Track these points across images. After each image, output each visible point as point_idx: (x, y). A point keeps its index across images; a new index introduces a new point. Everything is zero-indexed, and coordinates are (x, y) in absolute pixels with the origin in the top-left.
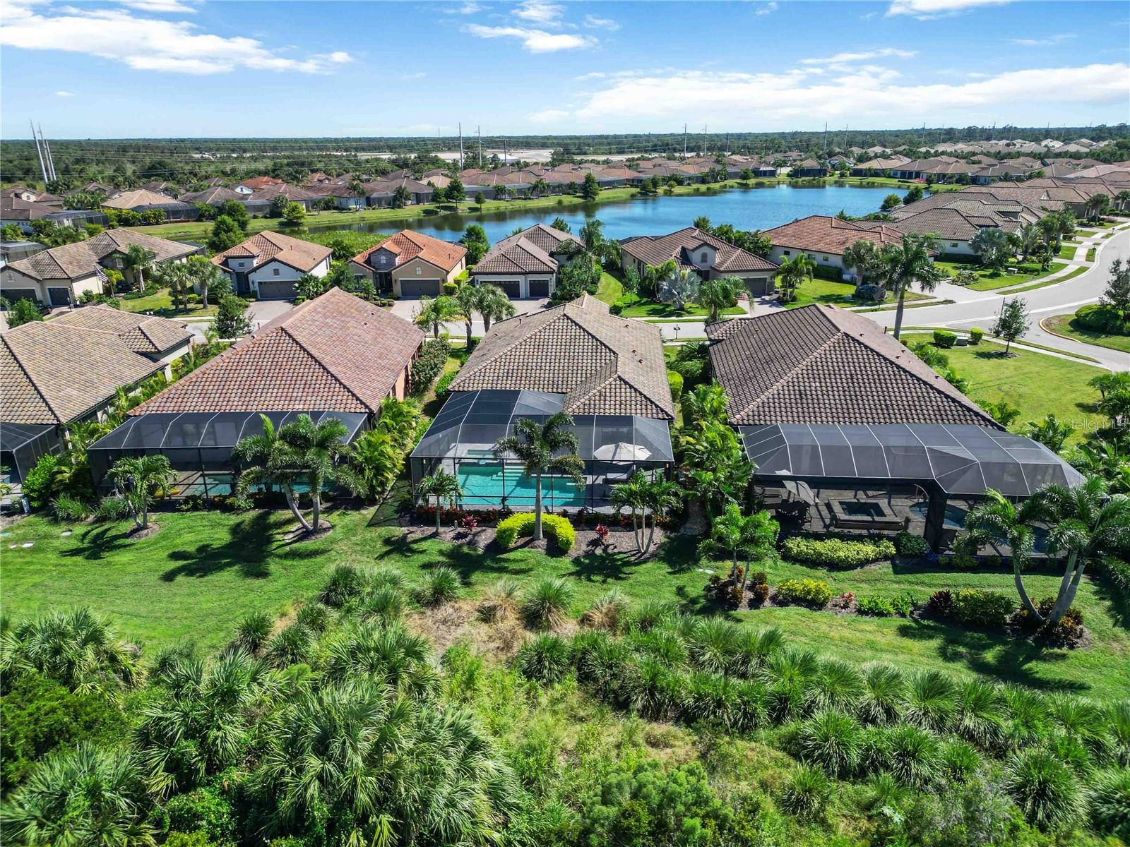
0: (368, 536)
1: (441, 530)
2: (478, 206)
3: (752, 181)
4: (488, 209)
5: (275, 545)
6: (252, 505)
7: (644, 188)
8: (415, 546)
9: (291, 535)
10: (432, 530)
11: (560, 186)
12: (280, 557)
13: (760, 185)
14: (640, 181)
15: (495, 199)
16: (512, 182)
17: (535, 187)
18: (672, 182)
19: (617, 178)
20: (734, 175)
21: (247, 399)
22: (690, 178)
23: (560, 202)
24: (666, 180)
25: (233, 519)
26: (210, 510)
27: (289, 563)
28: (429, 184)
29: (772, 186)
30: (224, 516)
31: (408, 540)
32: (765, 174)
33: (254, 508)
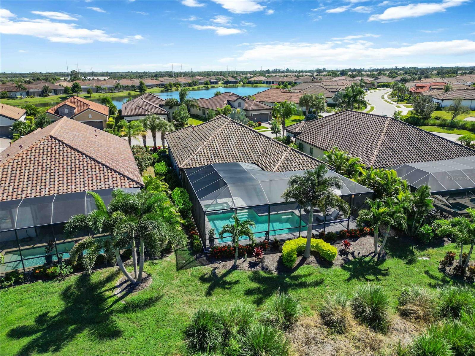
0: (184, 278)
1: (238, 262)
2: (89, 95)
3: (209, 86)
4: (95, 97)
5: (110, 301)
6: (72, 271)
7: (166, 88)
8: (228, 279)
9: (118, 290)
10: (231, 263)
11: (127, 87)
12: (120, 311)
13: (213, 87)
14: (163, 85)
15: (97, 92)
16: (104, 85)
17: (116, 87)
18: (178, 86)
19: (152, 84)
20: (202, 83)
21: (39, 188)
22: (184, 84)
23: (129, 94)
24: (175, 85)
25: (58, 286)
26: (31, 282)
27: (133, 315)
28: (60, 85)
29: (217, 87)
30: (48, 284)
31: (219, 275)
32: (213, 83)
33: (73, 273)
